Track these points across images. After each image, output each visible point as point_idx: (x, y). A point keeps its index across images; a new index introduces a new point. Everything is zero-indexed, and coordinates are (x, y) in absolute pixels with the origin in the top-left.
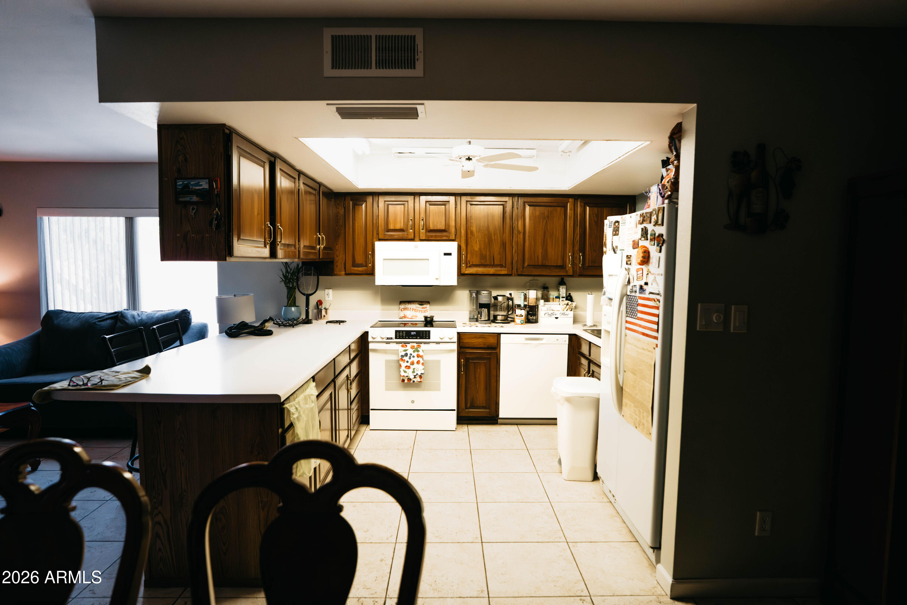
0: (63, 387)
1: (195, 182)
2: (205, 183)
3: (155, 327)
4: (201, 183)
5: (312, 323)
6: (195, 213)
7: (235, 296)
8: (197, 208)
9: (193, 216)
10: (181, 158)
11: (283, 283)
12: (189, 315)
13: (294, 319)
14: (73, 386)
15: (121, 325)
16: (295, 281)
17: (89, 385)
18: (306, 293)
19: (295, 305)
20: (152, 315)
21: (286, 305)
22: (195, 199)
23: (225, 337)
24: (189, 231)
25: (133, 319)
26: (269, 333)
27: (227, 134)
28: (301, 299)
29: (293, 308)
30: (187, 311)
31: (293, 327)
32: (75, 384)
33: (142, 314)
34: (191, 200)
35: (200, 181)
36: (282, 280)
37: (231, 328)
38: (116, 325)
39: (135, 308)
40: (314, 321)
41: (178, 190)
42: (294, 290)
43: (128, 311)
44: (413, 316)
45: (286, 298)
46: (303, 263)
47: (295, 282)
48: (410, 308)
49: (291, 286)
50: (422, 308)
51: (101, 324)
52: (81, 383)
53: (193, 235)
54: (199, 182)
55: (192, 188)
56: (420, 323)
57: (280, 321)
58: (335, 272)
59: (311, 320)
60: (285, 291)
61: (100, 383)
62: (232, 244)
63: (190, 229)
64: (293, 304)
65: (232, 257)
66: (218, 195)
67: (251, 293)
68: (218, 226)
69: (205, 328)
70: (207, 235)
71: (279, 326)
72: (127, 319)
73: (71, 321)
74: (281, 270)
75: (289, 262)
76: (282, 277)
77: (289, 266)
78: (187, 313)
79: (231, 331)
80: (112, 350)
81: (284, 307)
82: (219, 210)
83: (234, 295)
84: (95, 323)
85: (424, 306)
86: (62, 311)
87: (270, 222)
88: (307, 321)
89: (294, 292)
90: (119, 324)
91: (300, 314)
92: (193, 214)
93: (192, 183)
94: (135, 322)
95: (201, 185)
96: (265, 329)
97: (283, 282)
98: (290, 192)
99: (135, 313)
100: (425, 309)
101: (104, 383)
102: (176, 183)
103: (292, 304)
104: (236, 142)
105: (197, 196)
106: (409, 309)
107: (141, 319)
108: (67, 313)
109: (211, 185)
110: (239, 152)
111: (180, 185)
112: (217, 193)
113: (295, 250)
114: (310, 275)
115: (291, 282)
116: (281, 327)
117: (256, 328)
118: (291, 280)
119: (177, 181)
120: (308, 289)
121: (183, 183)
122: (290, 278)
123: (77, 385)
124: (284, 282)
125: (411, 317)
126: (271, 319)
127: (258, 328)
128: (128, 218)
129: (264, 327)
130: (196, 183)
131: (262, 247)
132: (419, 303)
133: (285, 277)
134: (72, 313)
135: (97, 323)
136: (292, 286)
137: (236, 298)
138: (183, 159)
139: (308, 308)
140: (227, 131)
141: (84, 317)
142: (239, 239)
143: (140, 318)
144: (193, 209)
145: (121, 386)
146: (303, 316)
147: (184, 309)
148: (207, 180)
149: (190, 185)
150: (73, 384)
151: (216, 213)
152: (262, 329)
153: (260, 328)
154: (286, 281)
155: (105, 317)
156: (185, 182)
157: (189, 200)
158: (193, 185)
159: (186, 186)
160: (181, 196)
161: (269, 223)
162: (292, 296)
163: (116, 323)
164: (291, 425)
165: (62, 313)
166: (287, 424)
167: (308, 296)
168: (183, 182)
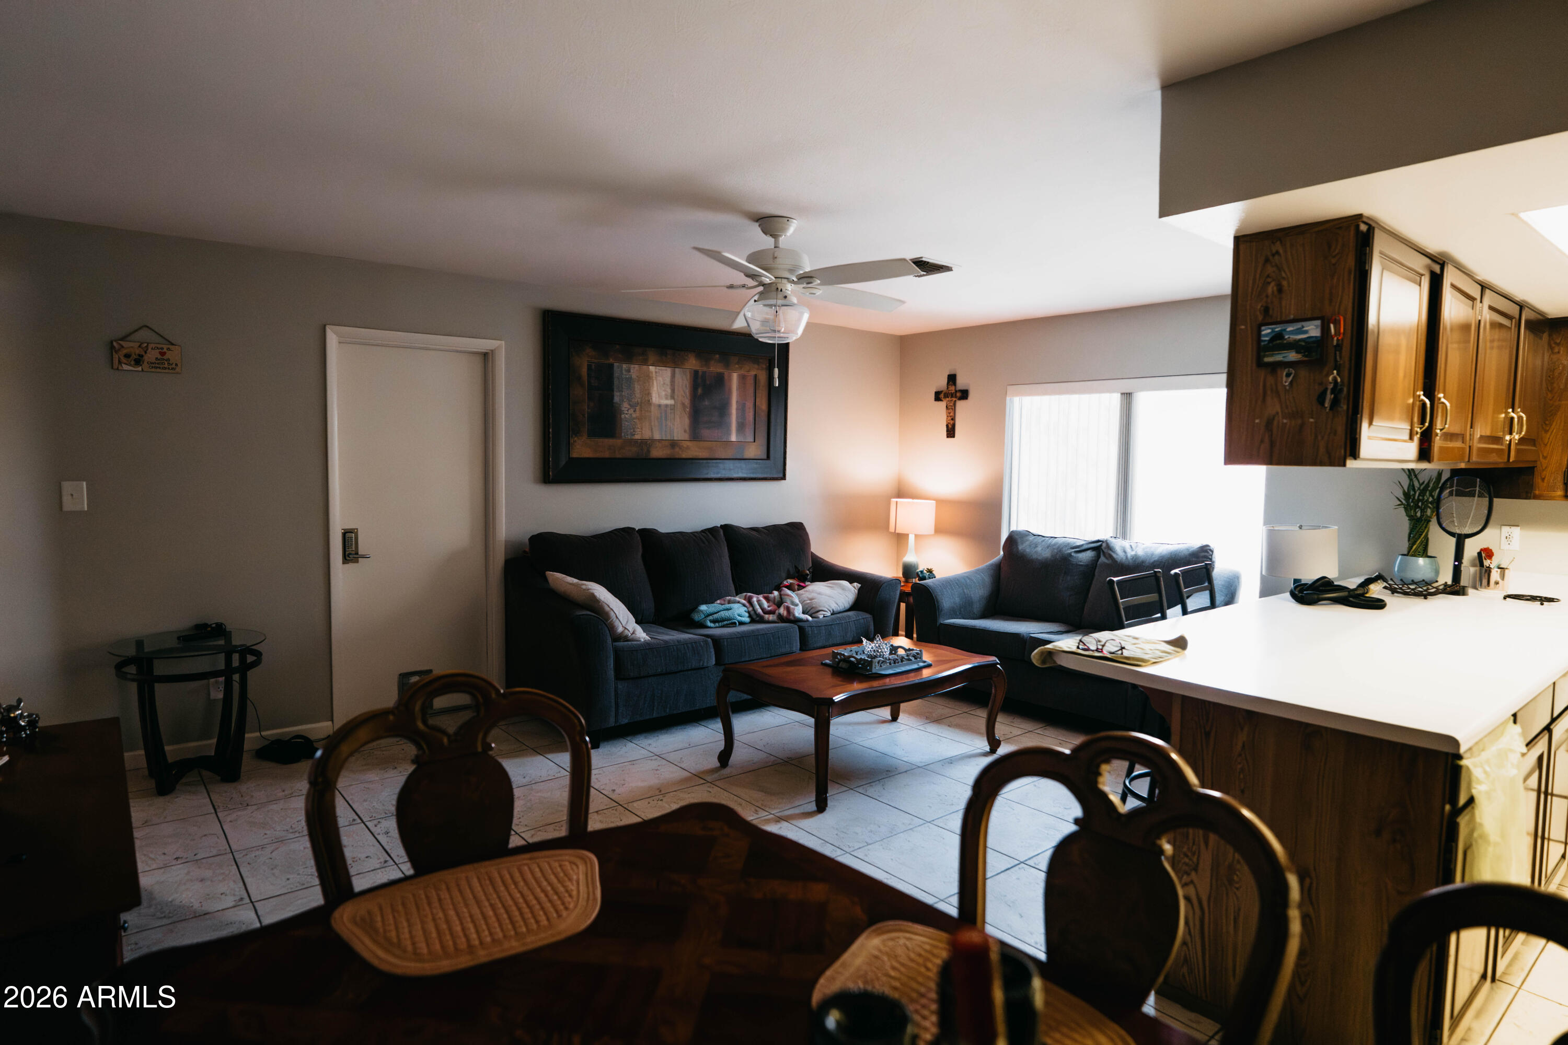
0: (1070, 648)
1: (1295, 328)
2: (1314, 327)
3: (1177, 571)
4: (1305, 329)
5: (1468, 595)
6: (1291, 383)
7: (1301, 527)
8: (1295, 374)
9: (1288, 388)
10: (1271, 288)
11: (1402, 510)
12: (1212, 556)
13: (1426, 583)
14: (1083, 649)
15: (1106, 561)
16: (1430, 505)
17: (1105, 651)
18: (1458, 531)
19: (1424, 553)
20: (1152, 550)
21: (1406, 553)
22: (1292, 356)
23: (1291, 602)
24: (1277, 413)
25: (1124, 553)
26: (1378, 605)
27: (1362, 232)
28: (1443, 545)
29: (1421, 558)
30: (1208, 548)
31: (1426, 598)
32: (1086, 647)
33: (1137, 546)
34: (1286, 360)
35: (1304, 323)
36: (1399, 503)
37: (1301, 587)
38: (1098, 561)
39: (1124, 536)
40: (1471, 591)
41: (1262, 344)
42: (1427, 525)
43: (1116, 541)
45: (1407, 539)
46: (1455, 472)
47: (1430, 507)
49: (1419, 514)
51: (1078, 557)
52: (1093, 647)
53: (1285, 421)
54: (1303, 327)
55: (1289, 338)
57: (1393, 583)
58: (1537, 493)
59: (1466, 588)
60: (1405, 524)
61: (1120, 652)
62: (1358, 436)
63: (1279, 410)
64: (1422, 552)
65: (1358, 459)
66: (1339, 347)
67: (1334, 525)
68: (1335, 403)
69: (1236, 579)
70: (1312, 420)
71: (1393, 593)
72: (1114, 552)
73: (1039, 549)
74: (1400, 482)
75: (1416, 469)
76: (1401, 496)
77: (1416, 476)
78: (1208, 551)
79: (1302, 593)
80: (1121, 601)
81: (1400, 557)
82: (1338, 374)
83: (1299, 527)
84: (1070, 555)
86: (1028, 533)
87: (1424, 391)
88: (1455, 589)
89: (1426, 527)
90: (1103, 559)
91: (1437, 572)
92: (1287, 384)
93: (1288, 330)
94: (1127, 557)
95: (1306, 332)
96: (1367, 595)
97: (1403, 506)
98: (1465, 327)
99: (1126, 544)
101: (1126, 653)
102: (1259, 331)
103: (1419, 552)
104: (1380, 244)
105: (1297, 352)
107: (1136, 555)
108: (1035, 535)
109: (1325, 329)
110: (1382, 264)
111: (1267, 335)
112: (1337, 344)
113: (1463, 445)
114: (1472, 494)
115: (1419, 507)
116: (1395, 594)
117: (1351, 593)
118: (1420, 504)
119: (1263, 328)
120: (1462, 524)
121: (1273, 331)
122: (1419, 500)
123: (1088, 649)
124: (1404, 508)
126: (1380, 577)
127: (1356, 592)
128: (1124, 394)
129: (1367, 593)
130: (1298, 329)
131: (1405, 441)
133: (1406, 495)
134: (1040, 537)
135: (1073, 554)
136: (1421, 515)
137: (1306, 533)
138: (1275, 288)
139: (1461, 563)
140: (1363, 228)
141: (1055, 545)
142: (1371, 423)
143: (1133, 553)
144: (1288, 375)
145: (1152, 662)
146: (1446, 577)
147: (1205, 544)
148: (1318, 322)
149: (1284, 333)
150: (1084, 647)
151: (1333, 380)
152: (1363, 595)
153: (1359, 592)
154: (1408, 504)
155: (1084, 546)
156: (1276, 328)
157: (1282, 359)
158: (1292, 332)
159: (1279, 336)
160: (1267, 353)
161: (1422, 393)
162: (1422, 535)
163: (1098, 557)
164: (1471, 800)
165: (1029, 535)
166: (1462, 801)
167: (1461, 541)
168: (1272, 329)
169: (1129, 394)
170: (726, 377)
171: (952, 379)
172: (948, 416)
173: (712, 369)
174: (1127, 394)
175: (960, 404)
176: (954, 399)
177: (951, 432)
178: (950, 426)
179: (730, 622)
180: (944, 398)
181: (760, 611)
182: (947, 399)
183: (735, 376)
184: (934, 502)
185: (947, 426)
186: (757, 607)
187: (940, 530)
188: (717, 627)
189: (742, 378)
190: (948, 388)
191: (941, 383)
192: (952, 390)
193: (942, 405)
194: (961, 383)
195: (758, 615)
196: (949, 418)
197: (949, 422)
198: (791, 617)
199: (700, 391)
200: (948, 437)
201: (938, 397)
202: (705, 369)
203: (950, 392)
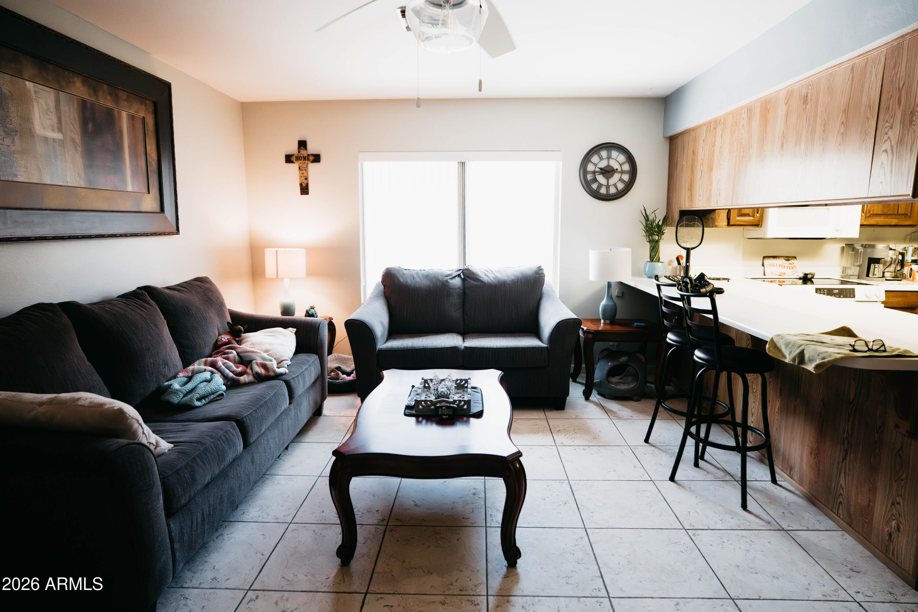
7: (610, 250)
25: (486, 276)
29: (658, 263)
38: (468, 284)
42: (658, 244)
44: (781, 273)
48: (777, 264)
50: (790, 264)
56: (788, 281)
58: (716, 224)
72: (479, 276)
73: (418, 279)
81: (648, 263)
84: (447, 281)
85: (791, 261)
90: (471, 282)
99: (482, 270)
100: (793, 265)
106: (775, 265)
108: (406, 270)
120: (687, 241)
125: (780, 274)
128: (458, 162)
132: (785, 259)
134: (411, 270)
136: (654, 239)
143: (493, 275)
163: (467, 281)
165: (402, 270)
167: (689, 251)
169: (462, 163)
170: (116, 113)
171: (302, 144)
172: (301, 177)
173: (102, 101)
174: (460, 162)
175: (312, 167)
176: (307, 162)
177: (304, 190)
178: (304, 185)
179: (217, 394)
180: (296, 160)
181: (231, 374)
182: (300, 161)
183: (124, 115)
184: (304, 249)
185: (301, 185)
186: (227, 371)
187: (312, 273)
188: (205, 404)
189: (132, 118)
190: (299, 152)
191: (293, 149)
192: (304, 154)
193: (294, 167)
194: (312, 148)
195: (232, 379)
196: (303, 178)
197: (303, 181)
198: (271, 374)
199: (90, 126)
200: (302, 194)
201: (289, 159)
202: (93, 99)
203: (302, 156)
